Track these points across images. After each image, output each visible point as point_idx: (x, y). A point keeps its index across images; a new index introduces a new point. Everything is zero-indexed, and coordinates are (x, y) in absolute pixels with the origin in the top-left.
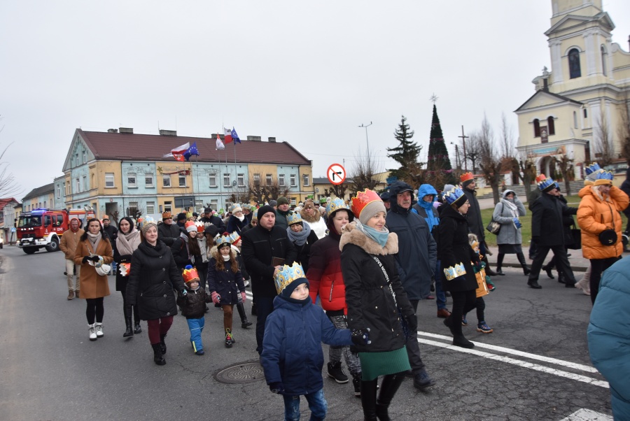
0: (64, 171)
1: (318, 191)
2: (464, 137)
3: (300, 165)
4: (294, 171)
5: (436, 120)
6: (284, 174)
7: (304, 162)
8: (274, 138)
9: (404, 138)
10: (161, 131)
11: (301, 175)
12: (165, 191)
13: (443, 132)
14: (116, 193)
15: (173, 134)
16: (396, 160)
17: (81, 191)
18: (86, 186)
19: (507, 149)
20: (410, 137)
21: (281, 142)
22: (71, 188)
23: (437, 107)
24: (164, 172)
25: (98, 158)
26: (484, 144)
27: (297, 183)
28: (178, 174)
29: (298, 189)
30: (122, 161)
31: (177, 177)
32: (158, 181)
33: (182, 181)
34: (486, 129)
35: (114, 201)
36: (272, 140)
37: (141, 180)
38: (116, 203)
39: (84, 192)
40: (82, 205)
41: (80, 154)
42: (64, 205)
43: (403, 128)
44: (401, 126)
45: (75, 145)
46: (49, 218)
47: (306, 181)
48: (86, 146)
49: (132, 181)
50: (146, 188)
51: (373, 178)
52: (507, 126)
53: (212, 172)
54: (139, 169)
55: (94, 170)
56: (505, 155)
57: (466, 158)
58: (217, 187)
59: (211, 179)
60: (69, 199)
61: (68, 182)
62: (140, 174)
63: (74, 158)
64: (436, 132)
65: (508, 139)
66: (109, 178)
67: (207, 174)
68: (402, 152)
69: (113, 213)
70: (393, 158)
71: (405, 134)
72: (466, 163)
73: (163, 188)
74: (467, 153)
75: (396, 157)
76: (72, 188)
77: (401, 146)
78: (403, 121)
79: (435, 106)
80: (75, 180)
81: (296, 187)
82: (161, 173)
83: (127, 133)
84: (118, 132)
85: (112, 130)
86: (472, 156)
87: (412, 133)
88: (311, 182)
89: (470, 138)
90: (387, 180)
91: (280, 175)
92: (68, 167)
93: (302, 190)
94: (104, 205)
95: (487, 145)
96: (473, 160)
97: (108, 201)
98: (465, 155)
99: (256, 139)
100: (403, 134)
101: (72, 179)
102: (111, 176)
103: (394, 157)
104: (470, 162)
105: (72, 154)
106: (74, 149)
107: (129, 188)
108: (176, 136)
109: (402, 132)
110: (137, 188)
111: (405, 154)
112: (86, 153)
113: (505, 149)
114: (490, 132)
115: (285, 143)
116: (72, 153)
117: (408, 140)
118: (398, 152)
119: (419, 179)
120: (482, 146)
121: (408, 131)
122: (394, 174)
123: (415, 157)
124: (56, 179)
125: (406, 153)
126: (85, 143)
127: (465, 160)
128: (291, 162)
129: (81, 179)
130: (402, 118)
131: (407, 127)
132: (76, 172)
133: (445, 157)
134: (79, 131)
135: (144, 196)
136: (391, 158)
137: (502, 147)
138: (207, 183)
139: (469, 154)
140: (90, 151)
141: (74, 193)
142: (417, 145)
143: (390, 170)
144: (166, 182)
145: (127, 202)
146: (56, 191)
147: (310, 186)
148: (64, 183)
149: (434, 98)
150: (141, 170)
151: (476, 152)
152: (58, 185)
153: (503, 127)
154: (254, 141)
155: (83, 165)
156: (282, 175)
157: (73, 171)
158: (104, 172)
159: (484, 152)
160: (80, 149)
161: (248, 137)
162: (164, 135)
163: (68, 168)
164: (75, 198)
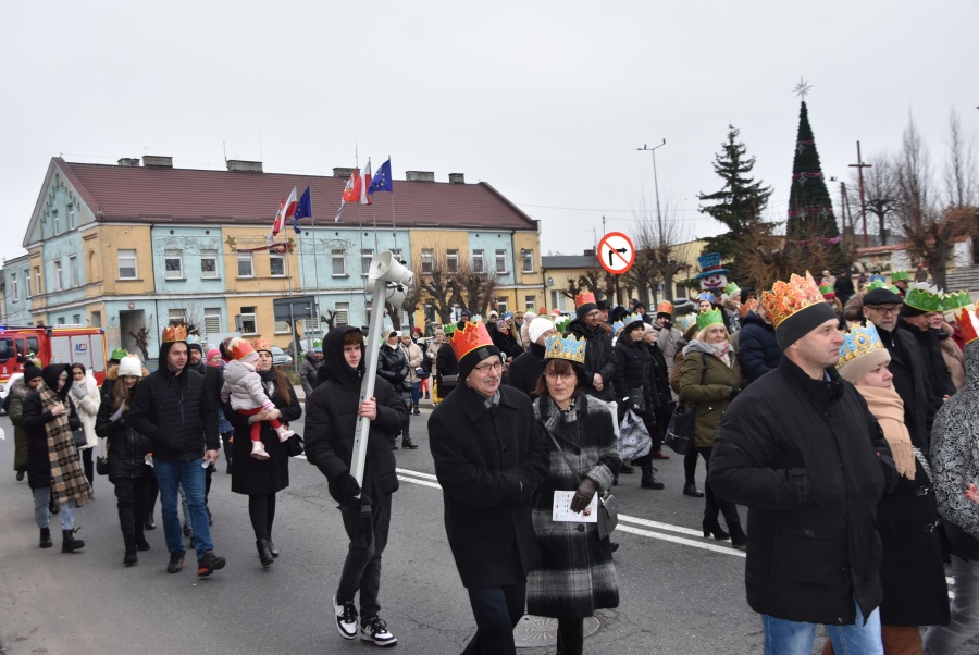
0: (26, 245)
1: (552, 284)
2: (860, 166)
3: (514, 230)
4: (503, 242)
5: (805, 133)
6: (482, 248)
7: (523, 224)
8: (462, 175)
9: (733, 172)
10: (230, 163)
11: (517, 250)
12: (242, 287)
13: (821, 159)
14: (142, 292)
15: (255, 169)
16: (717, 217)
17: (67, 288)
18: (75, 277)
19: (960, 190)
20: (746, 170)
21: (476, 182)
22: (43, 281)
23: (808, 107)
24: (239, 247)
25: (101, 220)
26: (906, 178)
27: (508, 266)
28: (268, 251)
29: (510, 280)
30: (153, 224)
31: (266, 256)
32: (226, 266)
33: (276, 265)
34: (912, 147)
35: (138, 307)
36: (457, 180)
37: (191, 263)
38: (142, 311)
39: (71, 290)
40: (68, 317)
41: (62, 210)
42: (28, 315)
43: (732, 151)
44: (727, 148)
45: (50, 191)
46: (9, 343)
47: (527, 261)
48: (76, 194)
49: (173, 265)
50: (204, 280)
51: (671, 257)
52: (960, 139)
53: (338, 247)
54: (187, 241)
55: (93, 244)
56: (956, 200)
57: (864, 209)
58: (347, 277)
59: (334, 259)
60: (38, 304)
61: (37, 268)
62: (190, 251)
63: (49, 219)
64: (807, 159)
65: (964, 168)
66: (126, 260)
67: (328, 251)
68: (729, 201)
69: (136, 333)
70: (712, 213)
71: (736, 163)
72: (864, 220)
73: (238, 280)
74: (866, 199)
75: (716, 212)
76: (46, 281)
77: (729, 189)
78: (732, 136)
79: (803, 104)
80: (51, 265)
81: (508, 274)
82: (234, 250)
83: (159, 166)
84: (141, 164)
85: (127, 159)
86: (878, 205)
87: (752, 162)
88: (537, 265)
89: (873, 169)
90: (700, 260)
91: (476, 252)
92: (36, 237)
93: (519, 281)
94: (117, 315)
95: (914, 180)
96: (881, 214)
97: (125, 307)
98: (863, 206)
99: (423, 178)
100: (732, 163)
101: (44, 262)
102: (131, 256)
103: (714, 212)
104: (873, 219)
105: (44, 210)
106: (47, 200)
107: (167, 281)
108: (261, 173)
109: (729, 161)
110: (184, 280)
111: (736, 206)
112: (74, 208)
113: (955, 189)
114: (921, 153)
115: (483, 185)
116: (44, 208)
117: (743, 176)
118: (721, 202)
119: (776, 260)
120: (902, 184)
121: (742, 158)
122: (715, 247)
123: (758, 212)
124: (7, 263)
125: (740, 204)
126: (72, 188)
127: (864, 215)
128: (497, 223)
129: (65, 261)
130: (729, 131)
131: (740, 150)
132: (52, 249)
133: (824, 212)
134: (57, 162)
135: (198, 297)
136: (707, 214)
137: (949, 185)
138: (327, 268)
139: (871, 202)
140: (83, 204)
141: (50, 290)
142: (761, 187)
143: (706, 239)
144: (244, 268)
145: (164, 308)
146: (8, 286)
147: (535, 273)
148: (27, 271)
149: (802, 88)
150: (193, 243)
151: (886, 196)
152: (14, 275)
153: (952, 144)
154: (421, 181)
155: (69, 232)
156: (479, 252)
157: (48, 245)
158: (115, 249)
159: (906, 197)
160: (61, 199)
161: (408, 173)
162: (236, 171)
163: (36, 239)
164: (53, 301)
